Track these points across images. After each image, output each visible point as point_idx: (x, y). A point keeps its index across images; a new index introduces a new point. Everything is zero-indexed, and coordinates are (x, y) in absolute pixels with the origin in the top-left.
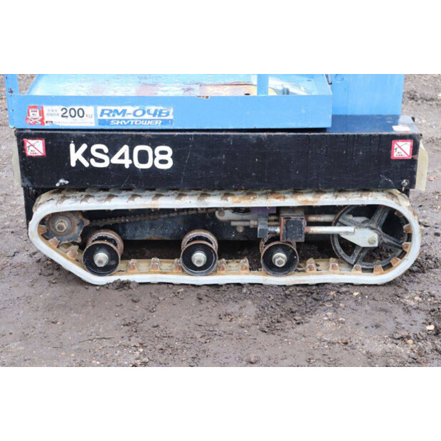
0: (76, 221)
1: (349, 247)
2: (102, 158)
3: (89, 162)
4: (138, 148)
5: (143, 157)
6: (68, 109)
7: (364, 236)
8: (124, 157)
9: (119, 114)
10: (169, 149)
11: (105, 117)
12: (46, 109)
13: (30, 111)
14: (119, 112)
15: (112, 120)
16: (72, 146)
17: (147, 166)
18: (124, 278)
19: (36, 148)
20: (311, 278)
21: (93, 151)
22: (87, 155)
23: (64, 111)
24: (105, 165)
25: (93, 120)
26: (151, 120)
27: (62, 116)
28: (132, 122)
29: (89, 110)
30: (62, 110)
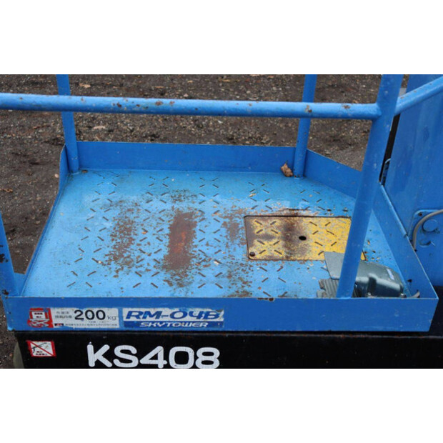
2: (129, 359)
3: (112, 362)
4: (175, 350)
6: (84, 311)
8: (158, 358)
9: (151, 316)
10: (215, 351)
11: (133, 319)
12: (54, 312)
13: (33, 313)
14: (152, 313)
15: (142, 322)
16: (90, 348)
17: (187, 366)
19: (44, 349)
21: (117, 351)
22: (110, 356)
23: (79, 313)
24: (133, 365)
25: (117, 322)
26: (193, 322)
27: (76, 318)
28: (169, 324)
29: (112, 312)
30: (76, 312)
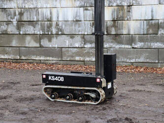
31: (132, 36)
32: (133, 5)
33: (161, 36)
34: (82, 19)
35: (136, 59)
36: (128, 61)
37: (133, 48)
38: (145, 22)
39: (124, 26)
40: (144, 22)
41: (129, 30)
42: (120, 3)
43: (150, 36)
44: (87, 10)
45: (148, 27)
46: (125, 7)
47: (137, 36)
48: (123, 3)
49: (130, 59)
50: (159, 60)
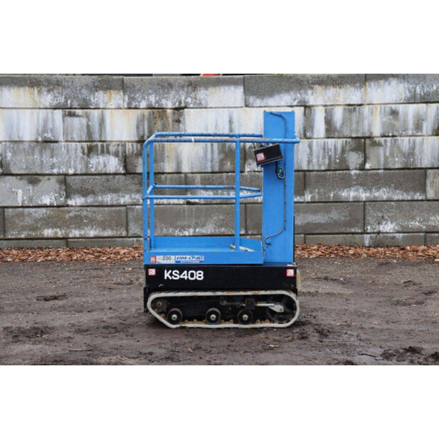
0: (165, 302)
1: (273, 313)
2: (176, 276)
3: (172, 277)
4: (190, 272)
5: (192, 275)
7: (278, 308)
8: (185, 275)
10: (202, 272)
11: (179, 260)
13: (151, 258)
14: (184, 258)
16: (166, 271)
17: (193, 279)
18: (183, 325)
19: (152, 272)
20: (258, 325)
21: (174, 274)
22: (171, 275)
23: (164, 258)
24: (178, 278)
25: (174, 261)
26: (195, 261)
27: (163, 260)
28: (188, 262)
29: (173, 257)
31: (186, 177)
32: (186, 107)
33: (252, 176)
34: (61, 138)
35: (195, 228)
36: (177, 232)
37: (189, 203)
38: (216, 145)
39: (166, 154)
40: (212, 146)
41: (179, 164)
42: (157, 102)
43: (227, 177)
44: (72, 115)
45: (222, 156)
46: (169, 111)
47: (198, 175)
48: (164, 102)
49: (183, 228)
50: (246, 230)
